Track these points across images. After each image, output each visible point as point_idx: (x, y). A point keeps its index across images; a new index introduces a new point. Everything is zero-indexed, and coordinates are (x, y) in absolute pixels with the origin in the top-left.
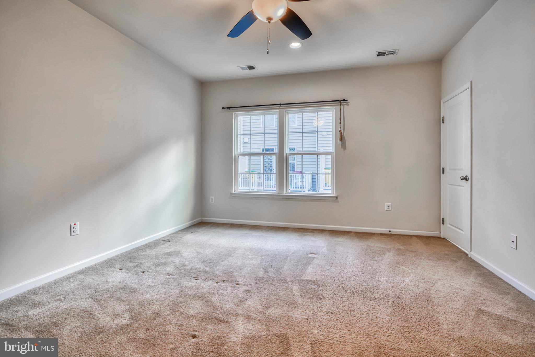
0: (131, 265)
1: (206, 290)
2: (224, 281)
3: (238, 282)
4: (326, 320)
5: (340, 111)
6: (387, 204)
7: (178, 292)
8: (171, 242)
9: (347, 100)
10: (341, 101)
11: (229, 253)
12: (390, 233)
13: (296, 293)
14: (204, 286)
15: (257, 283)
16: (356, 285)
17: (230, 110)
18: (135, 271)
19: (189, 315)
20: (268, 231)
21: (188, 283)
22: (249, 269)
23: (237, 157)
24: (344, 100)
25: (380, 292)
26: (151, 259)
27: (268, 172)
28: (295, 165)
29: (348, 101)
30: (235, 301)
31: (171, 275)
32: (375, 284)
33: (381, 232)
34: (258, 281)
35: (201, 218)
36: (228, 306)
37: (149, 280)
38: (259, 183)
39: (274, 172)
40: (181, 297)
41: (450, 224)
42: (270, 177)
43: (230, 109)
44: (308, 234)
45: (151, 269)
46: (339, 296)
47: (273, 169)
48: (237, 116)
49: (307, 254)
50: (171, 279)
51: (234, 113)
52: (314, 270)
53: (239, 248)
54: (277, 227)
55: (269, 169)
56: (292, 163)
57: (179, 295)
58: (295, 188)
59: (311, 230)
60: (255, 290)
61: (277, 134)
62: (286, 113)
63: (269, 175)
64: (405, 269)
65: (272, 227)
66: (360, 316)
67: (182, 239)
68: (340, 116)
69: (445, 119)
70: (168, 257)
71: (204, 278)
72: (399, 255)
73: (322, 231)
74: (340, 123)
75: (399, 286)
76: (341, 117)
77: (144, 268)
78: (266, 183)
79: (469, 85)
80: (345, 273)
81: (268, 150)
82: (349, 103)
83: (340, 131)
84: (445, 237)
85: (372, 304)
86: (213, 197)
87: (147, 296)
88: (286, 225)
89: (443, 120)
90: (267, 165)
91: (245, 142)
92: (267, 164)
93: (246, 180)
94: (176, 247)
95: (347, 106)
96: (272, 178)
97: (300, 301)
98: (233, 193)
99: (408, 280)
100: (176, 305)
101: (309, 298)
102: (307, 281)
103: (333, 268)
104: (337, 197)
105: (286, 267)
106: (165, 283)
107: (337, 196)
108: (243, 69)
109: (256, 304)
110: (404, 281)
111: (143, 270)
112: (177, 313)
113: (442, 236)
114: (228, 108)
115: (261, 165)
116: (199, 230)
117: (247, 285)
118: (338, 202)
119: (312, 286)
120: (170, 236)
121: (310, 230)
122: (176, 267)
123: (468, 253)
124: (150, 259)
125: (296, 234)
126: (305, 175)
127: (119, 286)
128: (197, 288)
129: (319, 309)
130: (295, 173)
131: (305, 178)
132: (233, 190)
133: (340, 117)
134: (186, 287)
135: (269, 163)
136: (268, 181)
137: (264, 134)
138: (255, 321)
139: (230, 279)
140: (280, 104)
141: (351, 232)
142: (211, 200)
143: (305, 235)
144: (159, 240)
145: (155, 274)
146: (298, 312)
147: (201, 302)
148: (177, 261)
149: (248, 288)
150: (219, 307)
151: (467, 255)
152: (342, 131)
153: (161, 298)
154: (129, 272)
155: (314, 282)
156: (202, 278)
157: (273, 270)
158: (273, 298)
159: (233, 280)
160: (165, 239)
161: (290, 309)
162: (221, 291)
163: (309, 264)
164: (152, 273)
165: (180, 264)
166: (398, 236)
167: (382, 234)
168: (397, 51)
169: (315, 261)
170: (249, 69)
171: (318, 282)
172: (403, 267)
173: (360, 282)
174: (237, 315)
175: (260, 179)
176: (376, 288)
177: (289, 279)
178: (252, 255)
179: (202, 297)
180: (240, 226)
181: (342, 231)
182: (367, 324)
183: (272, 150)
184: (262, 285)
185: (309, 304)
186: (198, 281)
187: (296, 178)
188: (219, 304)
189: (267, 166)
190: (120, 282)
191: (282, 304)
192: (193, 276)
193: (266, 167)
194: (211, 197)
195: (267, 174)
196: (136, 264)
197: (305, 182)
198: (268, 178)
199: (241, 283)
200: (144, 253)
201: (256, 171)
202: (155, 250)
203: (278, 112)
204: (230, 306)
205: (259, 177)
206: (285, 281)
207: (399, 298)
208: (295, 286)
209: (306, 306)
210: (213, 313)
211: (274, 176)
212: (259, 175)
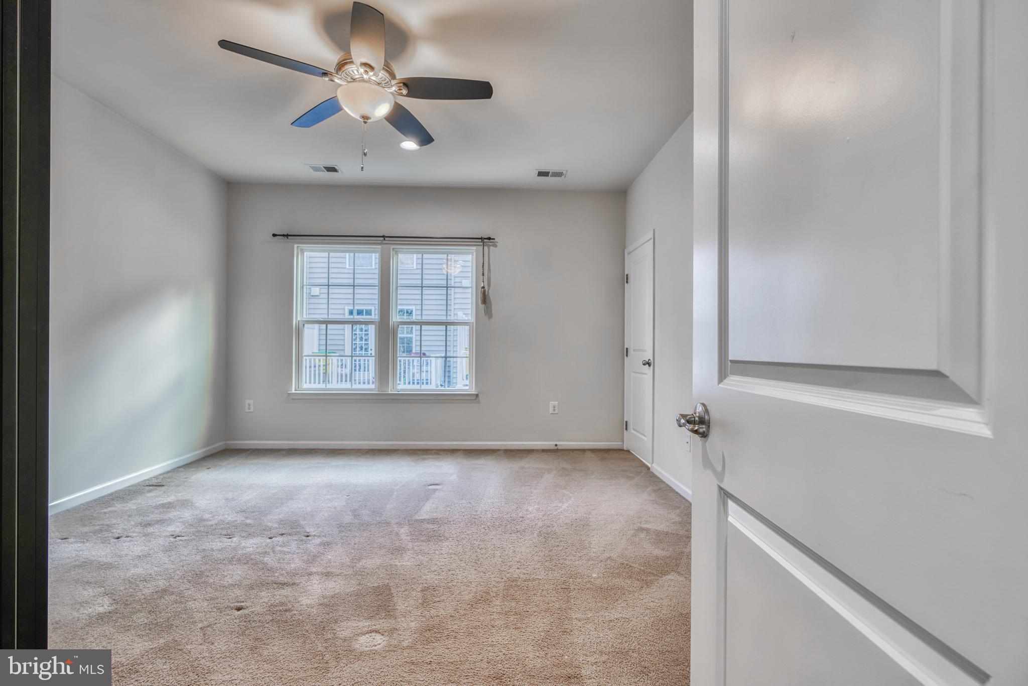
0: (85, 529)
1: (251, 549)
2: (282, 534)
3: (309, 533)
4: (446, 563)
5: (483, 255)
6: (552, 403)
7: (198, 558)
8: (166, 487)
9: (494, 239)
10: (485, 239)
11: (289, 495)
12: (556, 448)
13: (403, 537)
14: (248, 545)
15: (341, 531)
16: (493, 519)
17: (288, 240)
18: (99, 539)
19: (227, 585)
20: (360, 456)
21: (216, 544)
22: (327, 514)
23: (301, 325)
24: (489, 239)
25: (526, 523)
26: (129, 516)
27: (359, 354)
28: (411, 342)
29: (496, 240)
30: (305, 558)
31: (178, 536)
32: (521, 515)
33: (544, 448)
34: (343, 529)
35: (224, 442)
36: (293, 566)
37: (133, 548)
38: (342, 375)
39: (371, 354)
40: (206, 564)
41: (633, 429)
42: (365, 364)
43: (289, 237)
44: (430, 456)
45: (134, 532)
46: (467, 534)
47: (369, 349)
48: (302, 251)
49: (425, 485)
50: (181, 542)
51: (296, 246)
52: (434, 505)
53: (307, 486)
54: (376, 450)
55: (361, 348)
56: (407, 338)
57: (200, 563)
58: (411, 383)
59: (435, 451)
60: (338, 540)
61: (377, 288)
62: (394, 252)
63: (362, 360)
64: (566, 492)
65: (366, 449)
66: (493, 552)
67: (190, 480)
68: (483, 264)
69: (629, 277)
70: (165, 510)
71: (244, 534)
72: (561, 476)
73: (452, 452)
74: (483, 275)
75: (552, 514)
76: (485, 264)
77: (117, 532)
78: (355, 376)
79: (651, 235)
80: (481, 505)
81: (360, 312)
82: (497, 244)
83: (483, 287)
84: (629, 448)
85: (511, 538)
86: (251, 402)
87: (139, 571)
88: (392, 445)
89: (627, 279)
90: (358, 341)
91: (312, 296)
92: (358, 339)
93: (315, 371)
94: (180, 494)
95: (493, 248)
96: (368, 366)
97: (410, 545)
98: (293, 391)
99: (565, 506)
100: (200, 575)
101: (423, 541)
102: (422, 521)
103: (464, 501)
104: (477, 395)
105: (389, 506)
106: (168, 549)
107: (477, 393)
108: (316, 169)
109: (341, 557)
110: (560, 507)
111: (117, 535)
112: (202, 585)
113: (625, 448)
114: (284, 235)
115: (346, 341)
116: (225, 463)
117: (325, 536)
118: (479, 402)
119: (430, 526)
120: (162, 477)
121: (433, 452)
122: (186, 525)
123: (649, 465)
124: (126, 517)
125: (408, 458)
126: (431, 361)
127: (70, 563)
128: (235, 549)
129: (437, 552)
130: (412, 355)
131: (431, 366)
132: (292, 386)
133: (483, 266)
134: (212, 550)
135: (362, 338)
136: (359, 371)
137: (354, 286)
138: (339, 577)
139: (294, 530)
140: (383, 236)
141: (499, 450)
142: (247, 407)
143: (424, 459)
144: (138, 485)
145: (144, 538)
146: (406, 559)
147: (246, 567)
148: (187, 514)
149: (326, 539)
150: (278, 568)
151: (648, 469)
152: (486, 288)
153: (167, 569)
154: (85, 540)
155: (433, 521)
156: (242, 535)
157: (367, 511)
158: (369, 546)
159: (299, 532)
160: (151, 484)
161: (393, 557)
162: (279, 548)
163: (428, 500)
164: (138, 537)
165: (194, 519)
166: (567, 452)
167: (544, 451)
168: (564, 172)
169: (437, 494)
170: (327, 171)
171: (438, 520)
172: (563, 491)
173: (500, 515)
174: (310, 574)
175: (344, 367)
176: (521, 519)
177: (393, 521)
178: (331, 495)
179: (245, 560)
180: (306, 452)
181: (485, 450)
182: (501, 560)
183: (369, 313)
184: (349, 533)
185: (423, 548)
186: (235, 539)
187: (413, 366)
188: (278, 565)
189: (358, 343)
190: (70, 557)
191: (382, 552)
192: (224, 532)
193: (356, 344)
194: (248, 402)
195: (357, 358)
196: (97, 528)
197: (431, 372)
198: (360, 366)
199: (314, 534)
200: (110, 509)
201: (335, 353)
202: (132, 501)
203: (380, 250)
204: (297, 563)
205: (342, 365)
206: (388, 524)
207: (549, 527)
208: (403, 529)
209: (419, 551)
210: (268, 576)
211: (372, 362)
212: (342, 360)
